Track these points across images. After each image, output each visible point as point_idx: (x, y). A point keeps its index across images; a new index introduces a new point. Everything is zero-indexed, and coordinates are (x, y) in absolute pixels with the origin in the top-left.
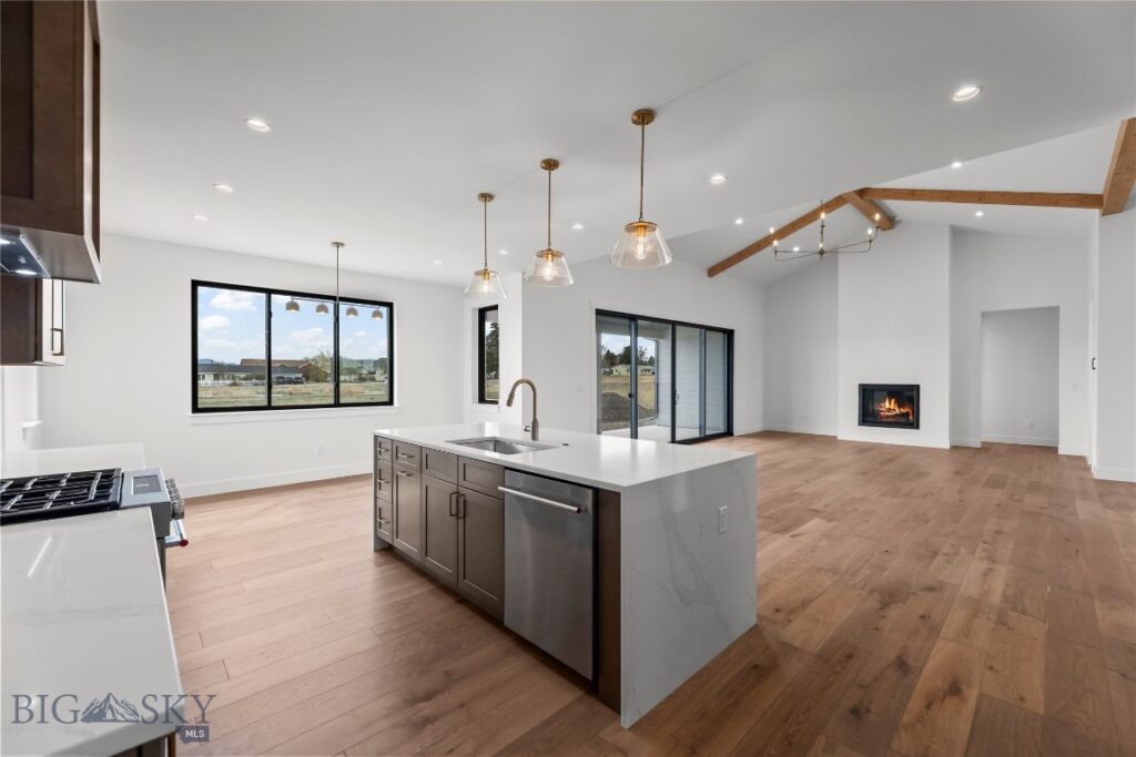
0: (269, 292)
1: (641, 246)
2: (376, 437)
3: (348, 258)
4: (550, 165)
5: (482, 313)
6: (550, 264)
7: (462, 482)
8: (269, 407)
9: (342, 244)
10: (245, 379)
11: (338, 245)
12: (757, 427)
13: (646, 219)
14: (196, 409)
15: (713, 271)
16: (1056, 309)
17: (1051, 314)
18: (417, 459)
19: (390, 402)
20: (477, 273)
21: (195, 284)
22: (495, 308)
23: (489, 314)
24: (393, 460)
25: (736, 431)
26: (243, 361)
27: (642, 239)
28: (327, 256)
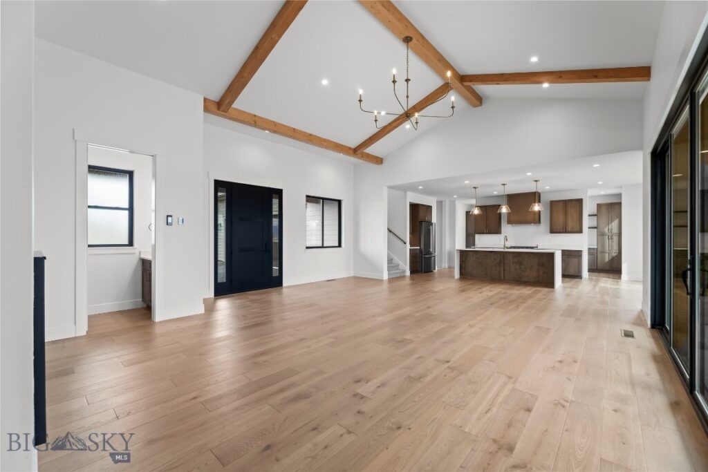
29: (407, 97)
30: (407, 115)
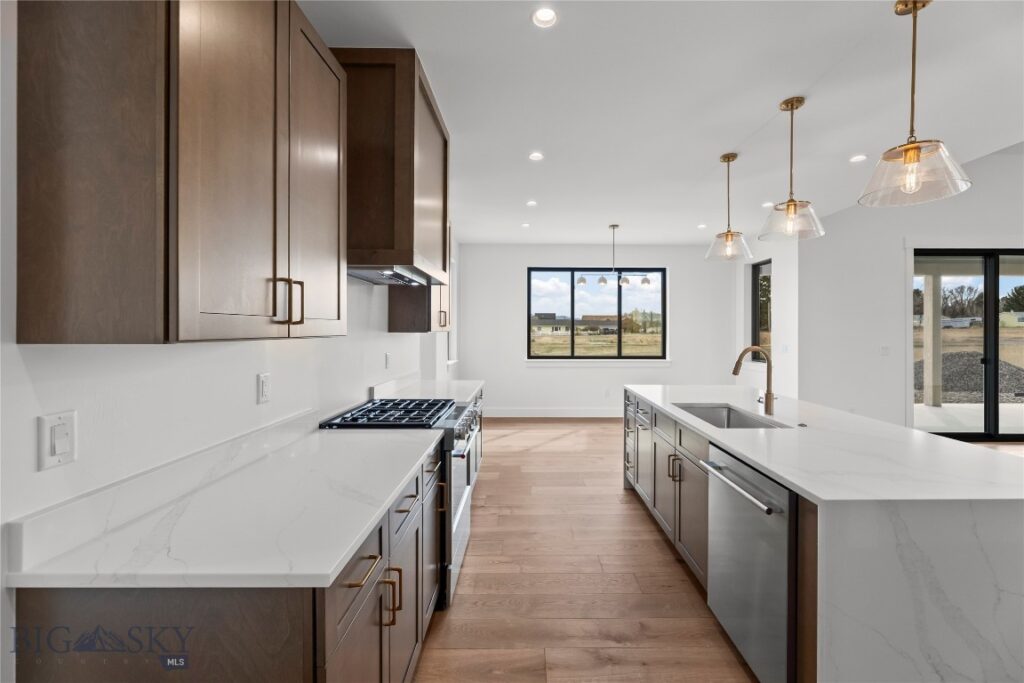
0: (573, 270)
1: (911, 176)
2: (626, 391)
3: (621, 236)
4: (793, 104)
5: (756, 268)
6: (792, 215)
7: (678, 447)
8: (572, 357)
9: (617, 226)
10: (584, 330)
11: (614, 226)
13: (919, 136)
14: (530, 357)
18: (649, 415)
19: (663, 357)
20: (719, 236)
21: (530, 270)
22: (769, 262)
23: (764, 267)
24: (637, 414)
26: (584, 317)
27: (913, 166)
28: (606, 236)
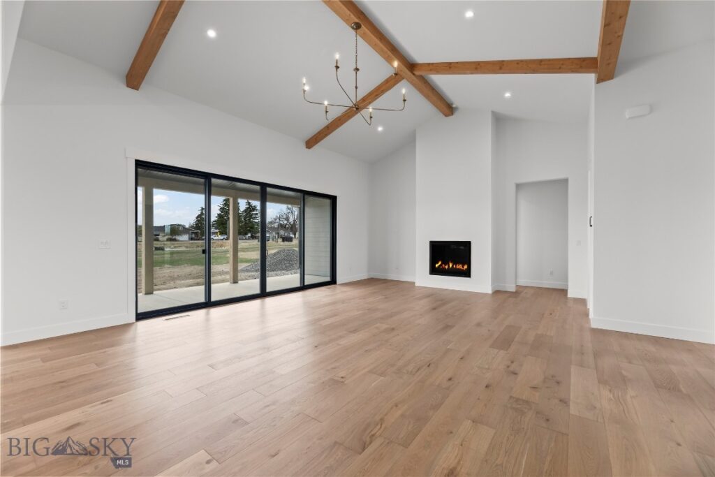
12: (363, 276)
15: (311, 143)
16: (566, 181)
17: (562, 184)
25: (339, 280)
29: (356, 88)
30: (357, 108)
